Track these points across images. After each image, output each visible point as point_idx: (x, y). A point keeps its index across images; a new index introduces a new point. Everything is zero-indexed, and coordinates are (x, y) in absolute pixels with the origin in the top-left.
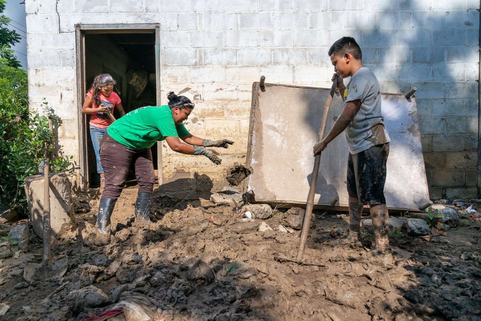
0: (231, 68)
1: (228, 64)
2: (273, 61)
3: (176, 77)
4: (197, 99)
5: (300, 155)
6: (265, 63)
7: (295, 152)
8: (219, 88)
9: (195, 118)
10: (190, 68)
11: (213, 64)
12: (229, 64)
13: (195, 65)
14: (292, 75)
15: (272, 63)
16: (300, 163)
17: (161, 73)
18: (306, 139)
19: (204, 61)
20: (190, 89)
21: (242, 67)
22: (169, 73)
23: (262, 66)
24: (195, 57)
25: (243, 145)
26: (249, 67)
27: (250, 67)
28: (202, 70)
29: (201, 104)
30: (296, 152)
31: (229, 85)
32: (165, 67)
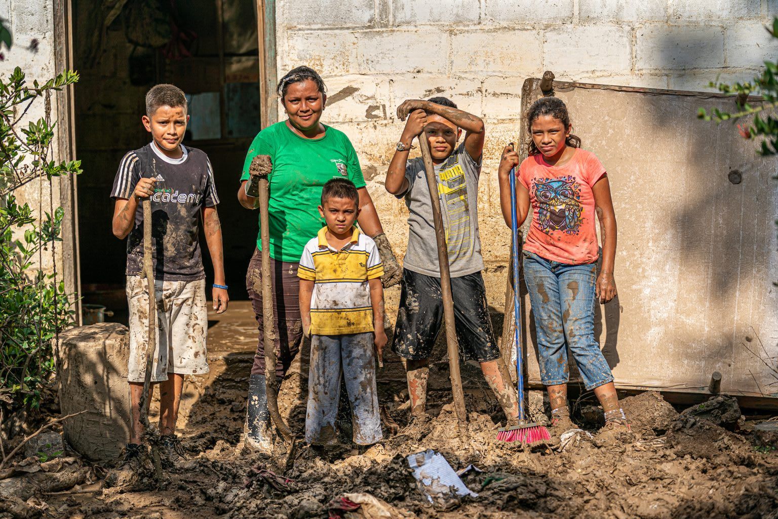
0: (466, 34)
1: (458, 23)
2: (576, 13)
3: (319, 60)
4: (376, 116)
5: (640, 270)
6: (555, 19)
7: (628, 264)
8: (432, 88)
9: (370, 168)
10: (357, 35)
11: (418, 23)
12: (461, 22)
13: (370, 27)
14: (628, 50)
15: (575, 20)
16: (640, 291)
17: (279, 49)
18: (657, 231)
19: (394, 16)
20: (356, 90)
21: (496, 30)
22: (301, 49)
23: (547, 27)
24: (370, 7)
25: (498, 238)
26: (514, 29)
27: (517, 32)
28: (387, 40)
29: (386, 130)
30: (631, 263)
31: (460, 78)
32: (289, 32)
